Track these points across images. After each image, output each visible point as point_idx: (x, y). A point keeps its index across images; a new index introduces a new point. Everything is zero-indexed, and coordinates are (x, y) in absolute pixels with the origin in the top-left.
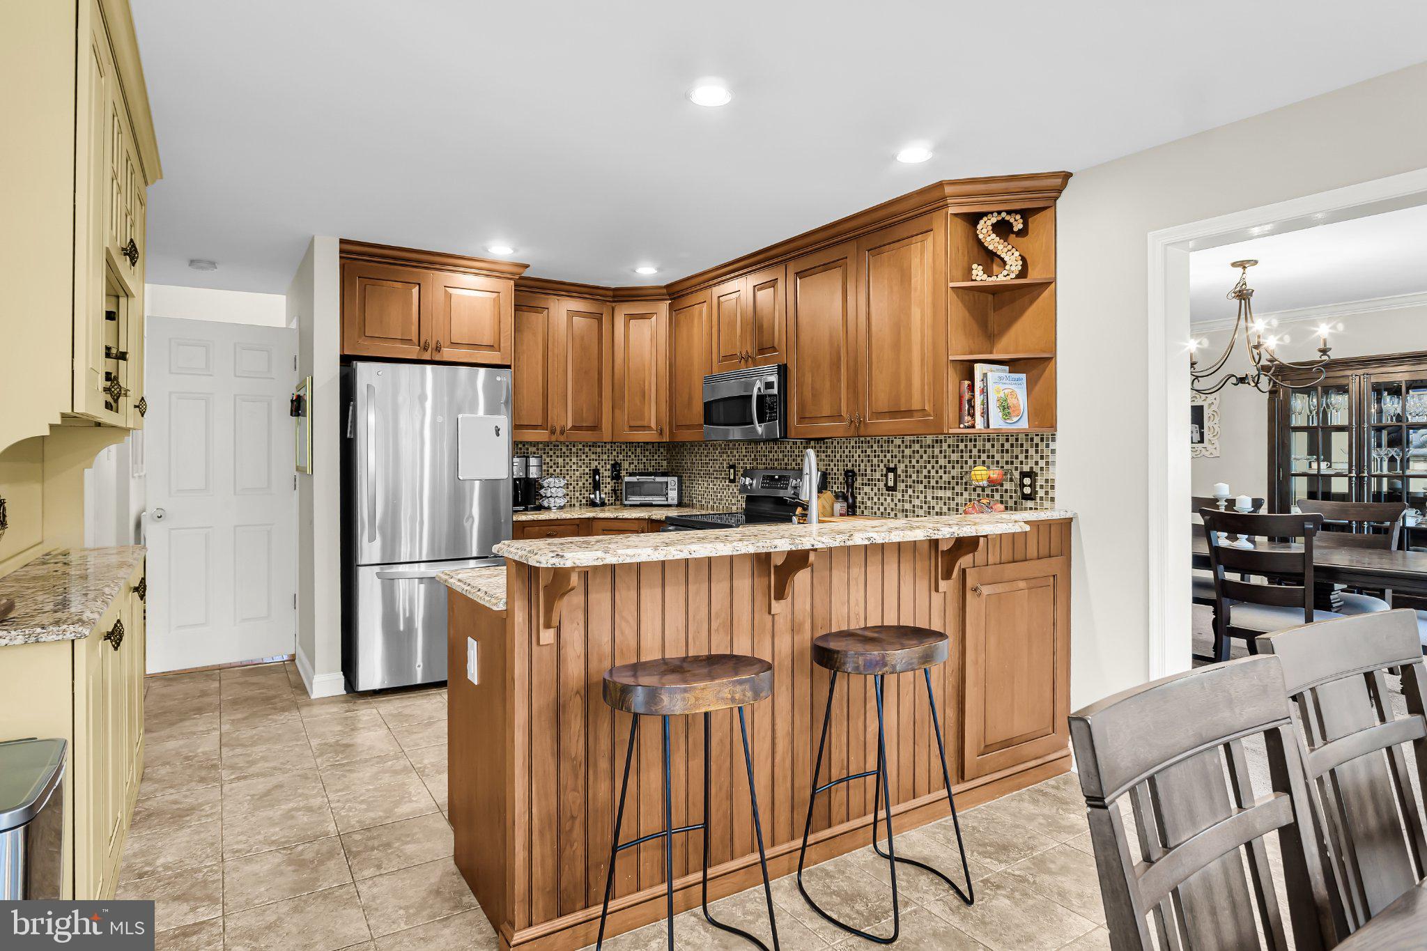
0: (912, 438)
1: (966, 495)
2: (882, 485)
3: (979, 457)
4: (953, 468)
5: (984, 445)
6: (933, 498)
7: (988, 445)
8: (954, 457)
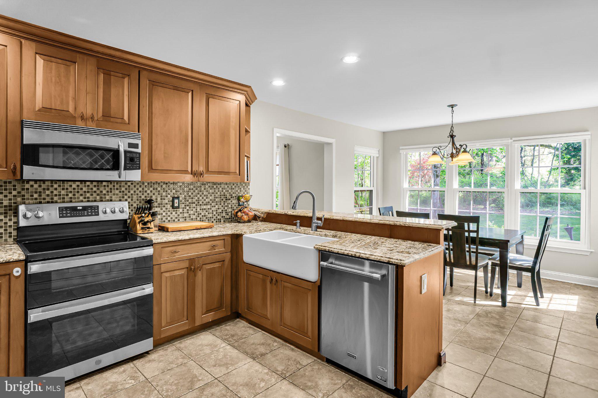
1: (217, 207)
2: (169, 206)
6: (201, 209)
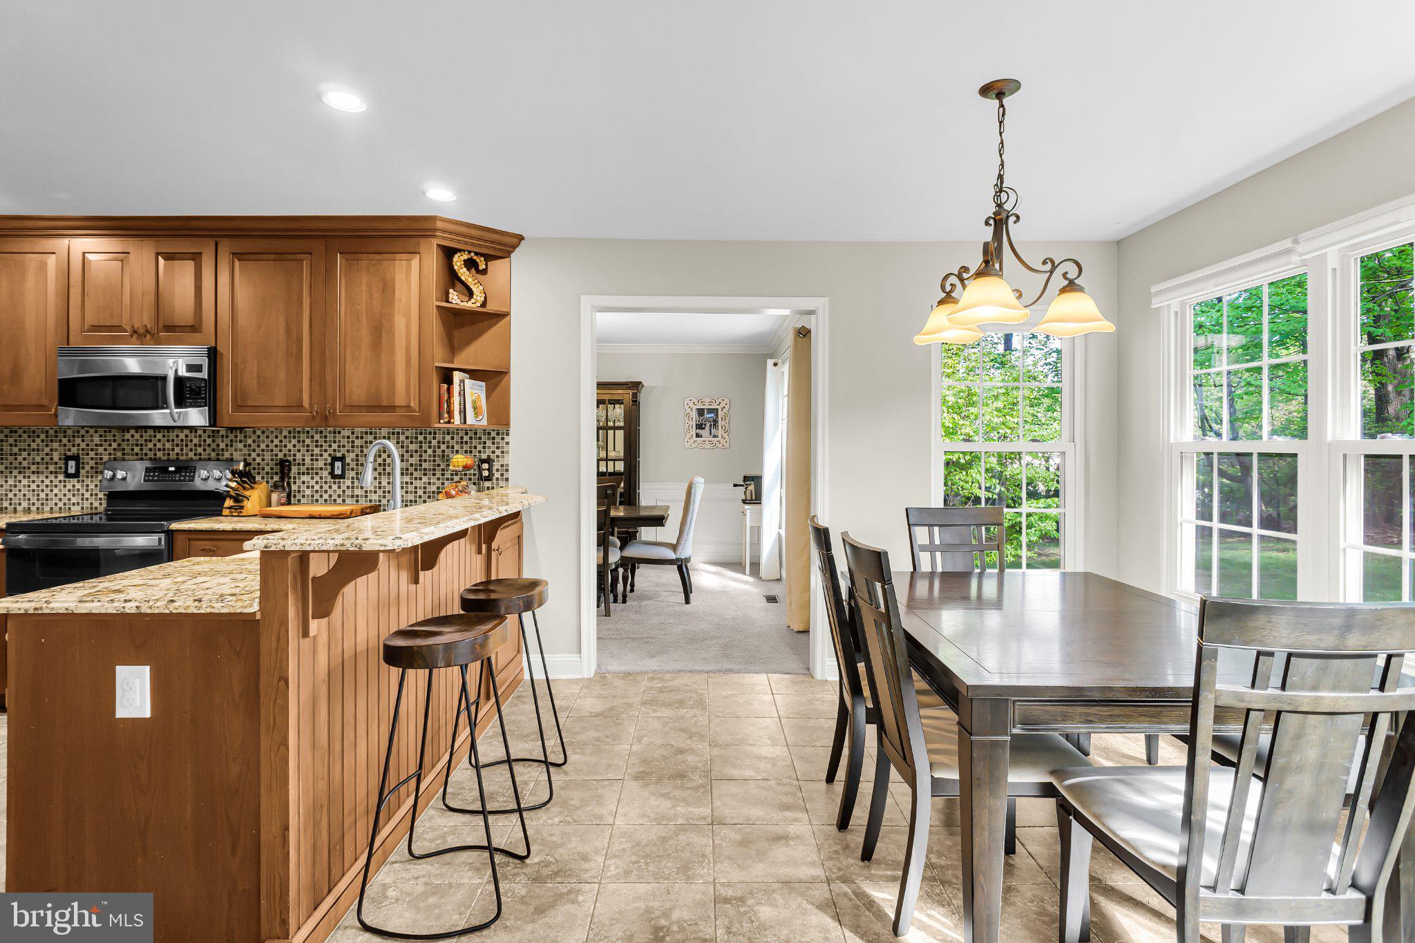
0: (364, 430)
1: (425, 479)
2: (325, 474)
3: (439, 447)
4: (412, 456)
5: (444, 438)
7: (448, 438)
8: (412, 447)
